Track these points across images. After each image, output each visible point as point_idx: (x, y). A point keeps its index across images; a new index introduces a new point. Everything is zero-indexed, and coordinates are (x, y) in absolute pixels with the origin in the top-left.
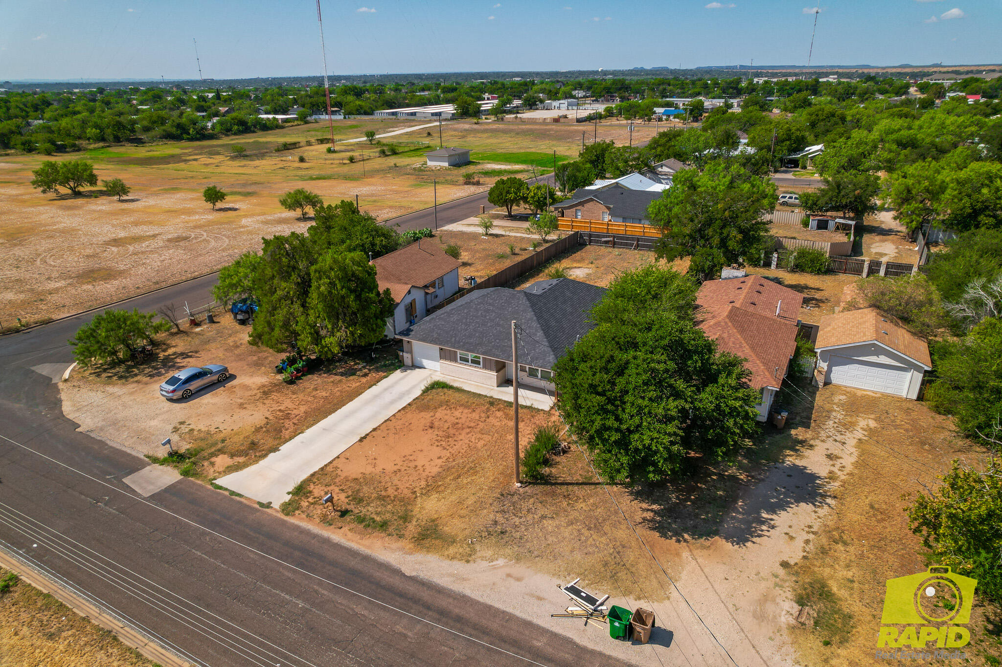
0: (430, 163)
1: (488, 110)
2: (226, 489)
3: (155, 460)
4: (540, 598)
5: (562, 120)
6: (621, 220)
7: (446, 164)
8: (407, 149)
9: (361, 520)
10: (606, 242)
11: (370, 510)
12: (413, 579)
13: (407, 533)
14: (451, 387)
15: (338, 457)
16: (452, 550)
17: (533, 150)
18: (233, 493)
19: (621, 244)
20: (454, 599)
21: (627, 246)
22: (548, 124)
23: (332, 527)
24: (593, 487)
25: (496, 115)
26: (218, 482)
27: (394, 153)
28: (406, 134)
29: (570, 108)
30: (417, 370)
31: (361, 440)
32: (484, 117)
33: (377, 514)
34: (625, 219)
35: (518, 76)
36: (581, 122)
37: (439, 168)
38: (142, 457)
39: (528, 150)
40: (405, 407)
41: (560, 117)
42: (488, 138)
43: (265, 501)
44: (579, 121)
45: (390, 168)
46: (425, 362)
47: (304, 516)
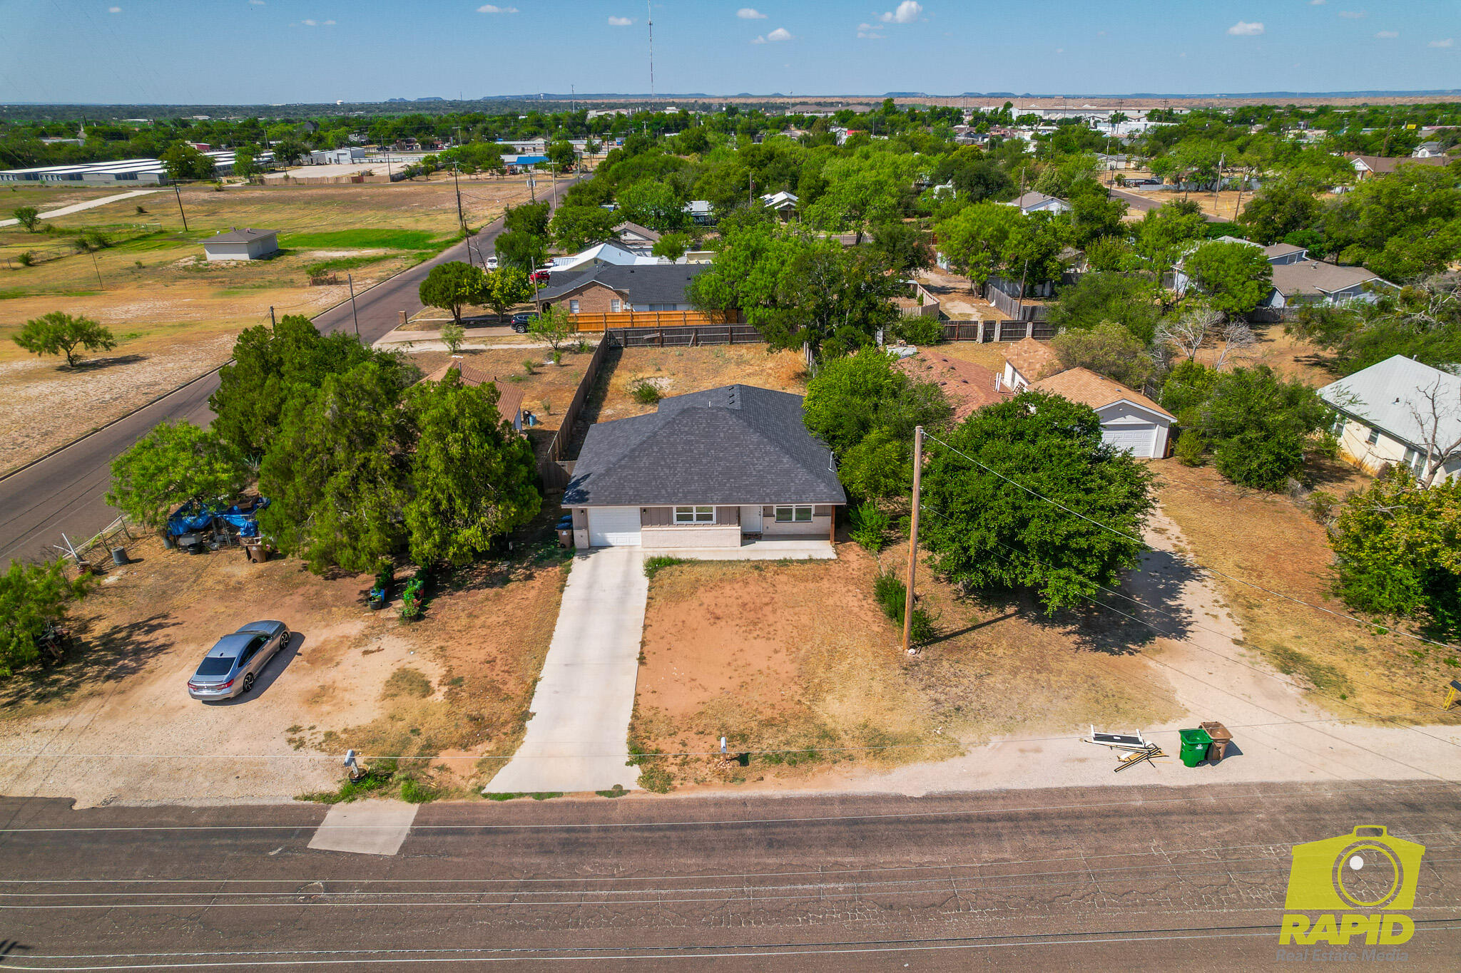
0: (211, 257)
1: (229, 167)
2: (521, 795)
3: (329, 799)
4: (1082, 760)
5: (367, 179)
6: (647, 307)
7: (245, 257)
8: (124, 237)
9: (776, 759)
10: (652, 340)
11: (770, 742)
12: (928, 799)
13: (854, 752)
14: (680, 562)
15: (637, 695)
16: (929, 750)
17: (357, 226)
18: (539, 796)
19: (671, 340)
20: (1003, 798)
21: (680, 342)
22: (345, 186)
23: (747, 782)
24: (989, 628)
25: (248, 175)
26: (490, 788)
27: (104, 244)
28: (90, 211)
29: (356, 161)
30: (602, 551)
31: (642, 660)
32: (224, 179)
33: (788, 743)
34: (652, 306)
35: (201, 114)
36: (397, 180)
37: (233, 263)
38: (294, 802)
39: (351, 227)
40: (648, 604)
41: (363, 175)
42: (261, 212)
43: (609, 787)
44: (395, 179)
45: (132, 270)
46: (611, 537)
47: (692, 784)
